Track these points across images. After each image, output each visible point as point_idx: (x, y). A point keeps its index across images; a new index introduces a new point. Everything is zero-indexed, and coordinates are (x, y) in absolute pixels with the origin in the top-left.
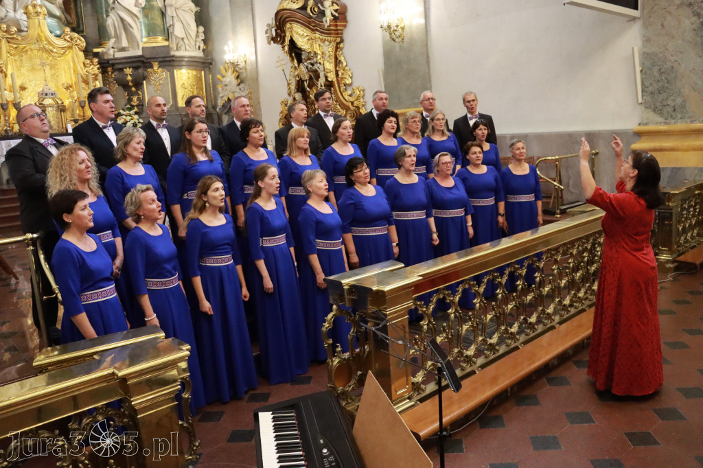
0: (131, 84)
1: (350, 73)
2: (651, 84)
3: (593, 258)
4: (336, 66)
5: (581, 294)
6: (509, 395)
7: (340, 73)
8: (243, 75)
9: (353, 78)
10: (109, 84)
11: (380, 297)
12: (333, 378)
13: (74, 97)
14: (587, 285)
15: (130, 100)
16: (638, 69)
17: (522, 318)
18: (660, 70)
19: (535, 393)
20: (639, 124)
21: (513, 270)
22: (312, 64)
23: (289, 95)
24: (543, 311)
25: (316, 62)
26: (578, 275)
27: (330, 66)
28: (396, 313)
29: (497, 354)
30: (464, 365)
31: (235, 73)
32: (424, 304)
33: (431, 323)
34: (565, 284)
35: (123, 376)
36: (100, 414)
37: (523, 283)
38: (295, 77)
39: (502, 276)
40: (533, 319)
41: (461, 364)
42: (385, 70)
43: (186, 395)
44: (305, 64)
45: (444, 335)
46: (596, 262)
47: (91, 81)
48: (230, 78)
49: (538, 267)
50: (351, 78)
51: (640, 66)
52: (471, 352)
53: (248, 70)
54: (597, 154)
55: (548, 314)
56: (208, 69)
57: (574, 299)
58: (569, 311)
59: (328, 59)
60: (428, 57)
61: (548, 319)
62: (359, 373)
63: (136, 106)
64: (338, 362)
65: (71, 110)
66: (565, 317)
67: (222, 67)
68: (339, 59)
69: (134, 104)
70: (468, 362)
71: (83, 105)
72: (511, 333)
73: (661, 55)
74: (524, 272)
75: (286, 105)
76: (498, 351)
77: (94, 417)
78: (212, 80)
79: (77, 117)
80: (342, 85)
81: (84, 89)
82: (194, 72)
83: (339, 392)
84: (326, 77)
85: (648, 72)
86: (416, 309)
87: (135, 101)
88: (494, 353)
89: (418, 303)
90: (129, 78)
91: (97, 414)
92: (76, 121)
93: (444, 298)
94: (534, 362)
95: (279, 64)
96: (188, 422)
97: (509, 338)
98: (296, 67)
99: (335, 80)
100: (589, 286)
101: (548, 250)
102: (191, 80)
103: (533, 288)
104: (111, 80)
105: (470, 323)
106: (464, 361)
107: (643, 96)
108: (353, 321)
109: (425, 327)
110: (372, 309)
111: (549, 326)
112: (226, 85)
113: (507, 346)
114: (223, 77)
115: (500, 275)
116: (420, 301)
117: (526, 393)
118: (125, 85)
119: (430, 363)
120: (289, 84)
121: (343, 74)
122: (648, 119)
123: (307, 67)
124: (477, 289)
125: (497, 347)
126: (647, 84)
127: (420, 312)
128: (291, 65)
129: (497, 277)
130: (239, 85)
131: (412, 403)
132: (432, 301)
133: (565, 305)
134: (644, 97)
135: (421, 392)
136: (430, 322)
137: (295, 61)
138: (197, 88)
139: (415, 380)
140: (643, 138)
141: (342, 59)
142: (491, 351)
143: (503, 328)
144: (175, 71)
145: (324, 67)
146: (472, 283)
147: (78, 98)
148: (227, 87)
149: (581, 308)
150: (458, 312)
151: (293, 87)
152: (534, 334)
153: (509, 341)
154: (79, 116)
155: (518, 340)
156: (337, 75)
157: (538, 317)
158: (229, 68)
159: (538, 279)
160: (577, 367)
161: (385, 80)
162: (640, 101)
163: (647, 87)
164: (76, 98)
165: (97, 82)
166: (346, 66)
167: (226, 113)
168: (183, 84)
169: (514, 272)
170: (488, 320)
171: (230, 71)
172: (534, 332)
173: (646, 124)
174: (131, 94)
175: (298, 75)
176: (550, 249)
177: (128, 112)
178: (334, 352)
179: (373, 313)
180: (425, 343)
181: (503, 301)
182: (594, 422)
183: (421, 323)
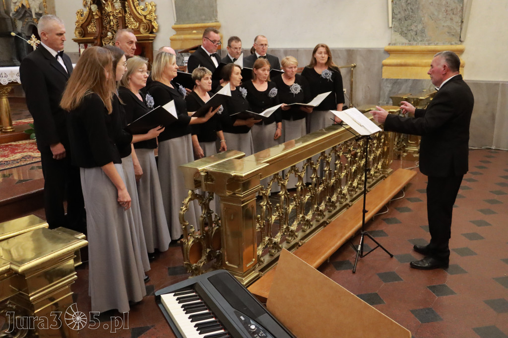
2: (399, 12)
3: (372, 149)
5: (363, 178)
12: (189, 257)
17: (327, 198)
19: (348, 259)
20: (389, 44)
23: (85, 6)
24: (340, 192)
26: (363, 162)
28: (248, 195)
29: (312, 229)
30: (290, 239)
34: (355, 170)
35: (22, 271)
40: (334, 198)
41: (288, 238)
45: (277, 213)
46: (374, 152)
49: (339, 156)
52: (294, 227)
54: (355, 66)
55: (344, 194)
57: (359, 182)
58: (356, 192)
61: (344, 198)
62: (208, 250)
64: (193, 242)
66: (354, 196)
70: (292, 236)
72: (321, 211)
75: (82, 15)
76: (312, 225)
83: (193, 268)
85: (397, 2)
88: (310, 228)
97: (319, 215)
101: (345, 142)
103: (334, 173)
105: (294, 202)
106: (290, 236)
107: (392, 21)
108: (204, 204)
109: (264, 207)
110: (228, 192)
111: (344, 204)
113: (318, 221)
117: (340, 259)
119: (267, 238)
122: (396, 40)
124: (299, 174)
125: (311, 223)
126: (396, 12)
131: (257, 274)
133: (354, 187)
134: (394, 23)
135: (261, 263)
136: (267, 202)
140: (392, 55)
142: (308, 225)
143: (315, 206)
150: (287, 193)
152: (335, 211)
153: (319, 217)
155: (325, 216)
157: (337, 197)
159: (338, 166)
162: (390, 26)
163: (396, 15)
170: (306, 200)
172: (335, 209)
173: (395, 44)
176: (347, 141)
179: (229, 196)
180: (264, 222)
181: (316, 185)
182: (402, 280)
183: (261, 204)
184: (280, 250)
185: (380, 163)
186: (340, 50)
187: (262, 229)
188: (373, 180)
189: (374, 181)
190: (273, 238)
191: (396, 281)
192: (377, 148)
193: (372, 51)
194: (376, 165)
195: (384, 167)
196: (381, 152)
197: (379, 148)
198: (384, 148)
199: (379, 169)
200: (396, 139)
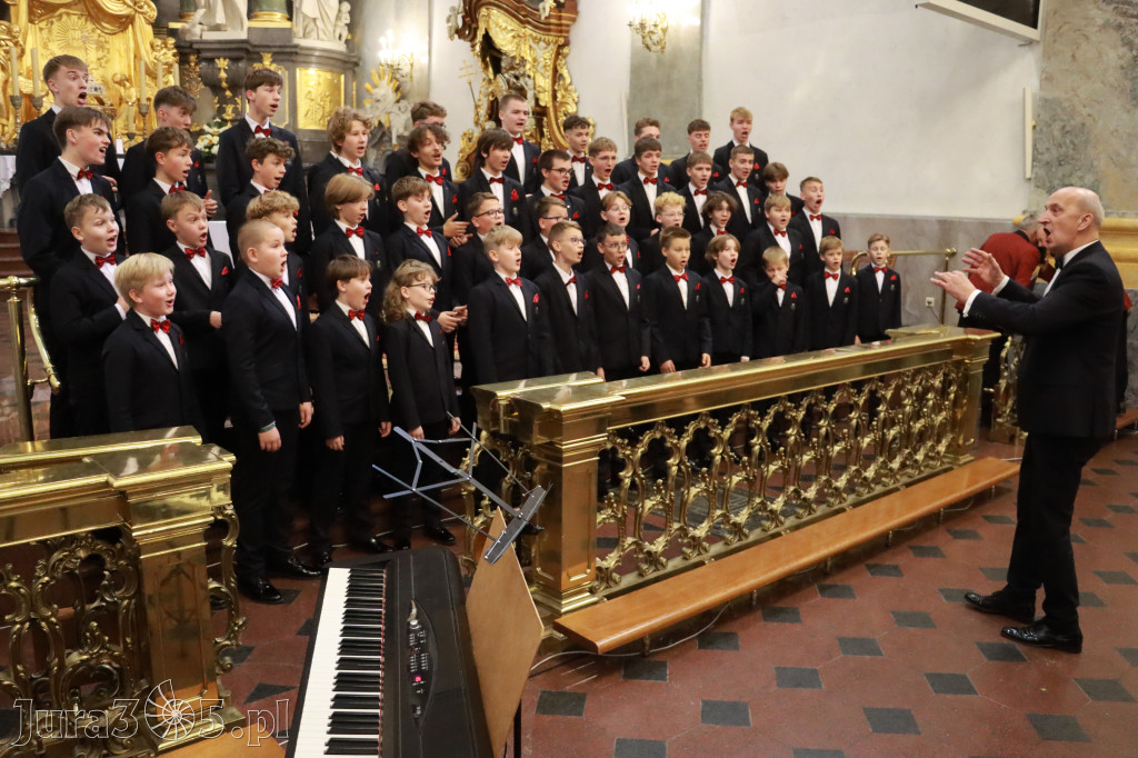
0: (224, 85)
1: (575, 95)
2: (1048, 149)
3: (921, 409)
4: (554, 82)
5: (895, 465)
6: (754, 603)
7: (559, 95)
8: (407, 87)
9: (580, 105)
10: (189, 82)
11: (554, 421)
12: (472, 547)
13: (130, 98)
14: (907, 451)
15: (221, 111)
16: (1030, 123)
17: (792, 488)
18: (1064, 127)
19: (796, 606)
21: (782, 409)
22: (517, 78)
23: (477, 123)
24: (828, 482)
25: (523, 75)
26: (892, 432)
27: (544, 82)
28: (578, 450)
29: (745, 542)
30: (688, 551)
31: (394, 81)
32: (628, 445)
33: (638, 476)
34: (869, 444)
35: (120, 487)
36: (82, 547)
37: (798, 433)
38: (488, 95)
39: (762, 415)
40: (811, 493)
41: (684, 549)
42: (631, 93)
43: (229, 542)
44: (506, 75)
45: (659, 497)
46: (924, 417)
47: (160, 74)
48: (385, 90)
49: (825, 411)
50: (576, 104)
51: (1033, 118)
52: (701, 531)
53: (414, 80)
54: (954, 253)
55: (836, 489)
56: (350, 73)
57: (882, 471)
58: (873, 489)
59: (542, 71)
60: (700, 79)
61: (837, 496)
63: (232, 121)
64: (482, 523)
65: (124, 116)
66: (865, 496)
67: (373, 71)
68: (560, 71)
69: (228, 118)
70: (694, 547)
71: (144, 110)
72: (771, 511)
73: (1066, 104)
74: (801, 415)
75: (470, 140)
76: (746, 536)
77: (72, 552)
78: (357, 91)
79: (133, 129)
80: (560, 114)
81: (147, 85)
82: (329, 76)
84: (537, 100)
85: (1045, 129)
86: (614, 450)
87: (229, 114)
88: (740, 540)
89: (619, 440)
90: (223, 75)
91: (77, 547)
92: (131, 136)
93: (663, 440)
94: (801, 556)
95: (464, 72)
96: (228, 586)
97: (767, 519)
98: (490, 80)
99: (550, 105)
100: (909, 453)
101: (844, 384)
102: (322, 88)
103: (813, 444)
104: (194, 75)
105: (703, 485)
106: (689, 546)
107: (1033, 167)
108: (511, 459)
109: (628, 481)
110: (539, 439)
111: (836, 507)
112: (378, 101)
113: (764, 530)
114: (375, 86)
115: (759, 415)
116: (623, 438)
117: (781, 604)
118: (215, 87)
119: (630, 540)
120: (477, 107)
121: (563, 97)
123: (508, 82)
124: (719, 431)
125: (746, 531)
126: (1041, 148)
127: (620, 456)
128: (484, 76)
129: (754, 417)
130: (398, 101)
131: (595, 599)
132: (642, 441)
133: (865, 479)
134: (1036, 170)
135: (611, 583)
136: (635, 473)
137: (491, 70)
138: (331, 101)
139: (604, 564)
141: (565, 72)
142: (736, 534)
143: (758, 500)
144: (298, 70)
145: (535, 84)
146: (711, 420)
147: (139, 100)
148: (379, 105)
149: (894, 486)
150: (684, 464)
151: (483, 111)
152: (810, 517)
153: (767, 524)
154: (138, 129)
155: (782, 523)
156: (554, 97)
157: (819, 492)
158: (384, 74)
159: (824, 430)
160: (872, 574)
161: (629, 112)
162: (1028, 175)
163: (1042, 154)
164: (134, 99)
165: (171, 77)
166: (571, 84)
167: (374, 146)
168: (310, 92)
169: (784, 413)
170: (733, 484)
171: (387, 78)
172: (810, 514)
174: (223, 101)
175: (492, 93)
176: (849, 384)
177: (215, 129)
178: (478, 506)
179: (542, 445)
180: (625, 507)
181: (761, 457)
182: (881, 655)
183: (621, 474)
184: (659, 566)
185: (944, 441)
186: (926, 221)
187: (621, 522)
188: (921, 472)
189: (923, 475)
190: (647, 543)
191: (869, 654)
192: (937, 409)
193: (989, 224)
194: (929, 444)
195: (954, 449)
196: (945, 418)
197: (940, 411)
198: (954, 413)
199: (938, 453)
200: (1010, 403)
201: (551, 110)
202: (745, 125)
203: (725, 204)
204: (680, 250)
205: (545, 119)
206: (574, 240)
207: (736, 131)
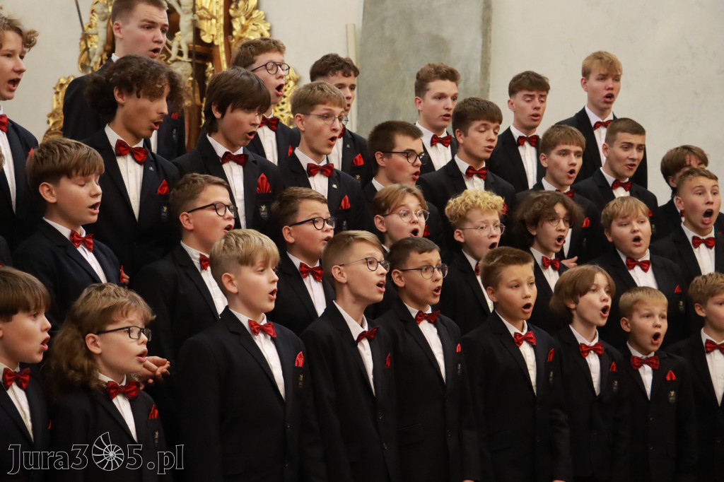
1: (263, 29)
4: (228, 3)
7: (236, 26)
99: (220, 41)
121: (244, 29)
156: (228, 29)
166: (257, 7)
201: (222, 49)
202: (610, 83)
203: (560, 209)
204: (518, 285)
205: (210, 65)
206: (369, 261)
207: (592, 93)
